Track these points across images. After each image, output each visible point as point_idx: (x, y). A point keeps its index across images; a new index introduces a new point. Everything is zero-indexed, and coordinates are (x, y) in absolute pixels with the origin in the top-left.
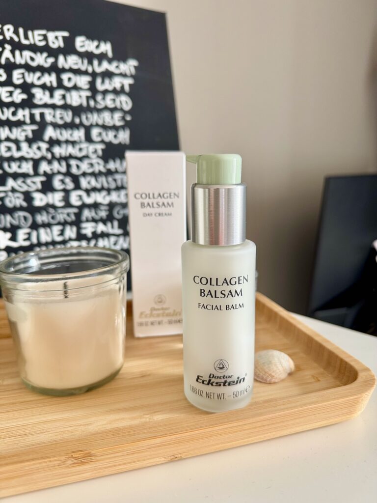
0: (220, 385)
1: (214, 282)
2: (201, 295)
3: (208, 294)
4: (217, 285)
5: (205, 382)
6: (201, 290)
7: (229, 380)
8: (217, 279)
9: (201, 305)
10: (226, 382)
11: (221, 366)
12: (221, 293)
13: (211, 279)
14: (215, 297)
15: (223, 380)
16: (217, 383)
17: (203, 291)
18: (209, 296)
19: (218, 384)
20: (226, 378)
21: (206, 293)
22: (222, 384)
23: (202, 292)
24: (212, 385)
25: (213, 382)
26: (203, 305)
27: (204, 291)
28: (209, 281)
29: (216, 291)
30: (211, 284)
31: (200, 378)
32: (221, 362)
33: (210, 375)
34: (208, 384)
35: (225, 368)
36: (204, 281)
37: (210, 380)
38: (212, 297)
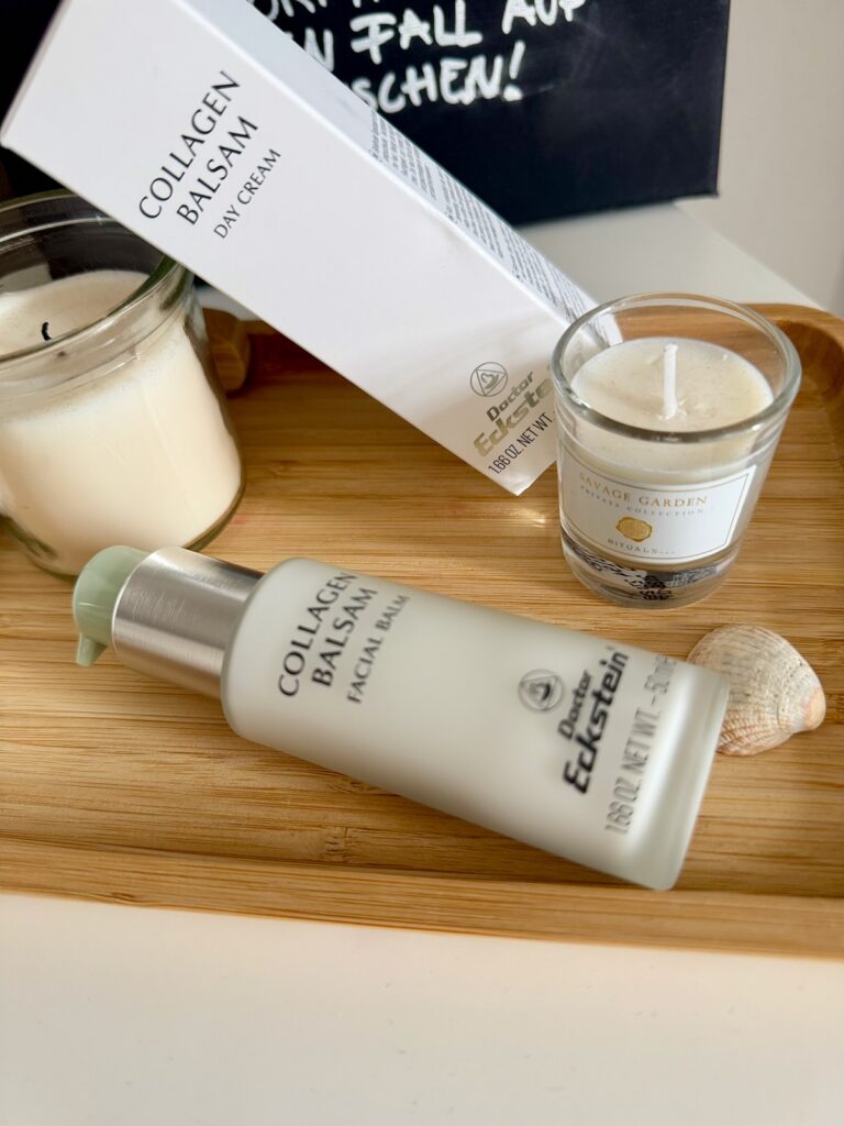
0: (604, 714)
1: (304, 638)
2: (328, 684)
3: (329, 663)
4: (313, 632)
5: (588, 758)
6: (315, 680)
7: (596, 685)
8: (301, 628)
9: (353, 692)
10: (598, 696)
11: (542, 691)
12: (338, 628)
13: (294, 643)
14: (341, 645)
15: (589, 702)
16: (595, 721)
17: (318, 676)
18: (336, 660)
19: (600, 718)
20: (586, 688)
21: (325, 667)
22: (602, 706)
23: (322, 678)
24: (597, 738)
25: (589, 731)
26: (354, 685)
27: (318, 671)
28: (298, 650)
29: (329, 641)
30: (306, 647)
31: (571, 773)
32: (528, 686)
33: (562, 732)
34: (594, 751)
35: (553, 682)
36: (294, 663)
37: (580, 740)
38: (338, 653)
